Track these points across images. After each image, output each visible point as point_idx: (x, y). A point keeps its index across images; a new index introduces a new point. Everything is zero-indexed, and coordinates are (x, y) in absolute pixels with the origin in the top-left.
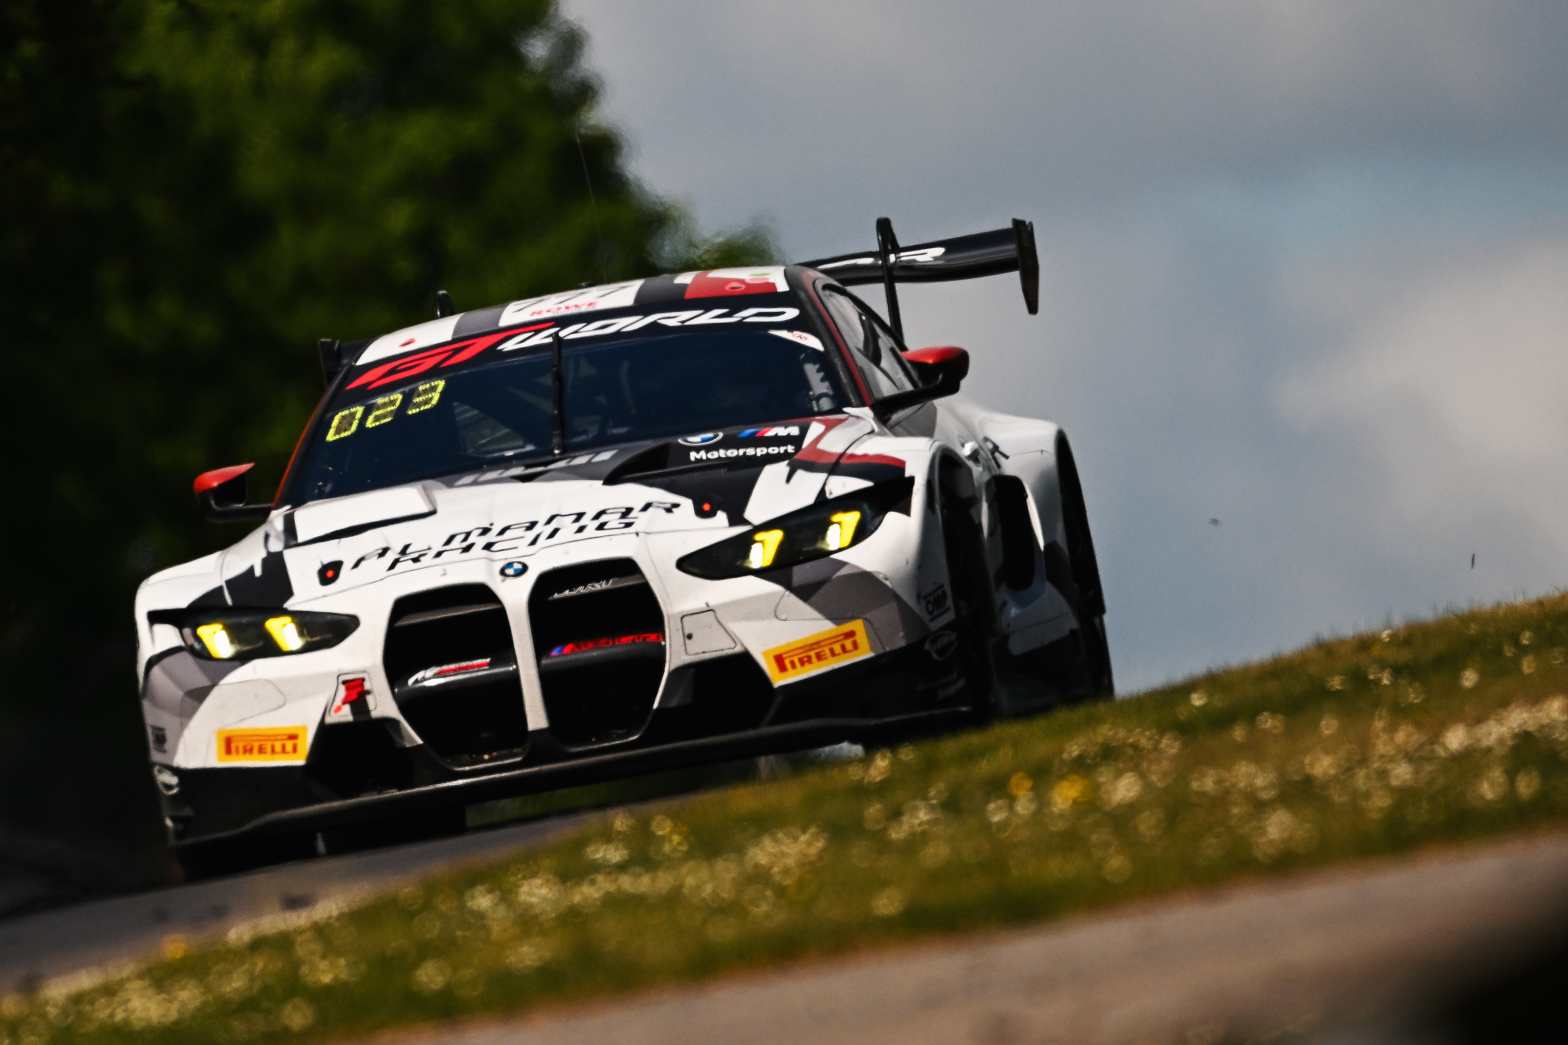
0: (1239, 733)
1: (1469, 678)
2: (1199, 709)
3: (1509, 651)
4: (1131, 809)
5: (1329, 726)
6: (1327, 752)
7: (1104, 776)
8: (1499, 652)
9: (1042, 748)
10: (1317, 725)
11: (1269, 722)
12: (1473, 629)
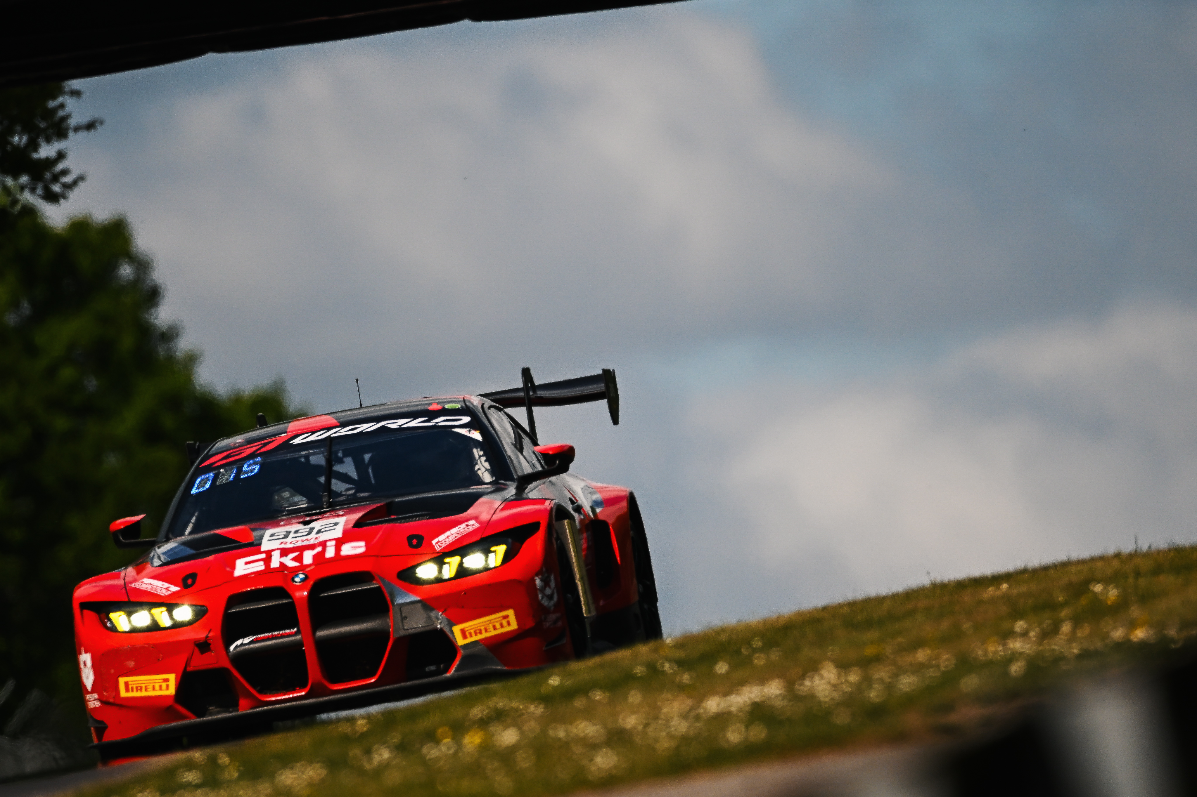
0: (579, 703)
1: (722, 668)
2: (554, 688)
3: (745, 651)
4: (513, 749)
5: (635, 697)
6: (634, 713)
7: (495, 728)
8: (738, 652)
9: (457, 713)
10: (626, 698)
11: (598, 696)
12: (724, 637)
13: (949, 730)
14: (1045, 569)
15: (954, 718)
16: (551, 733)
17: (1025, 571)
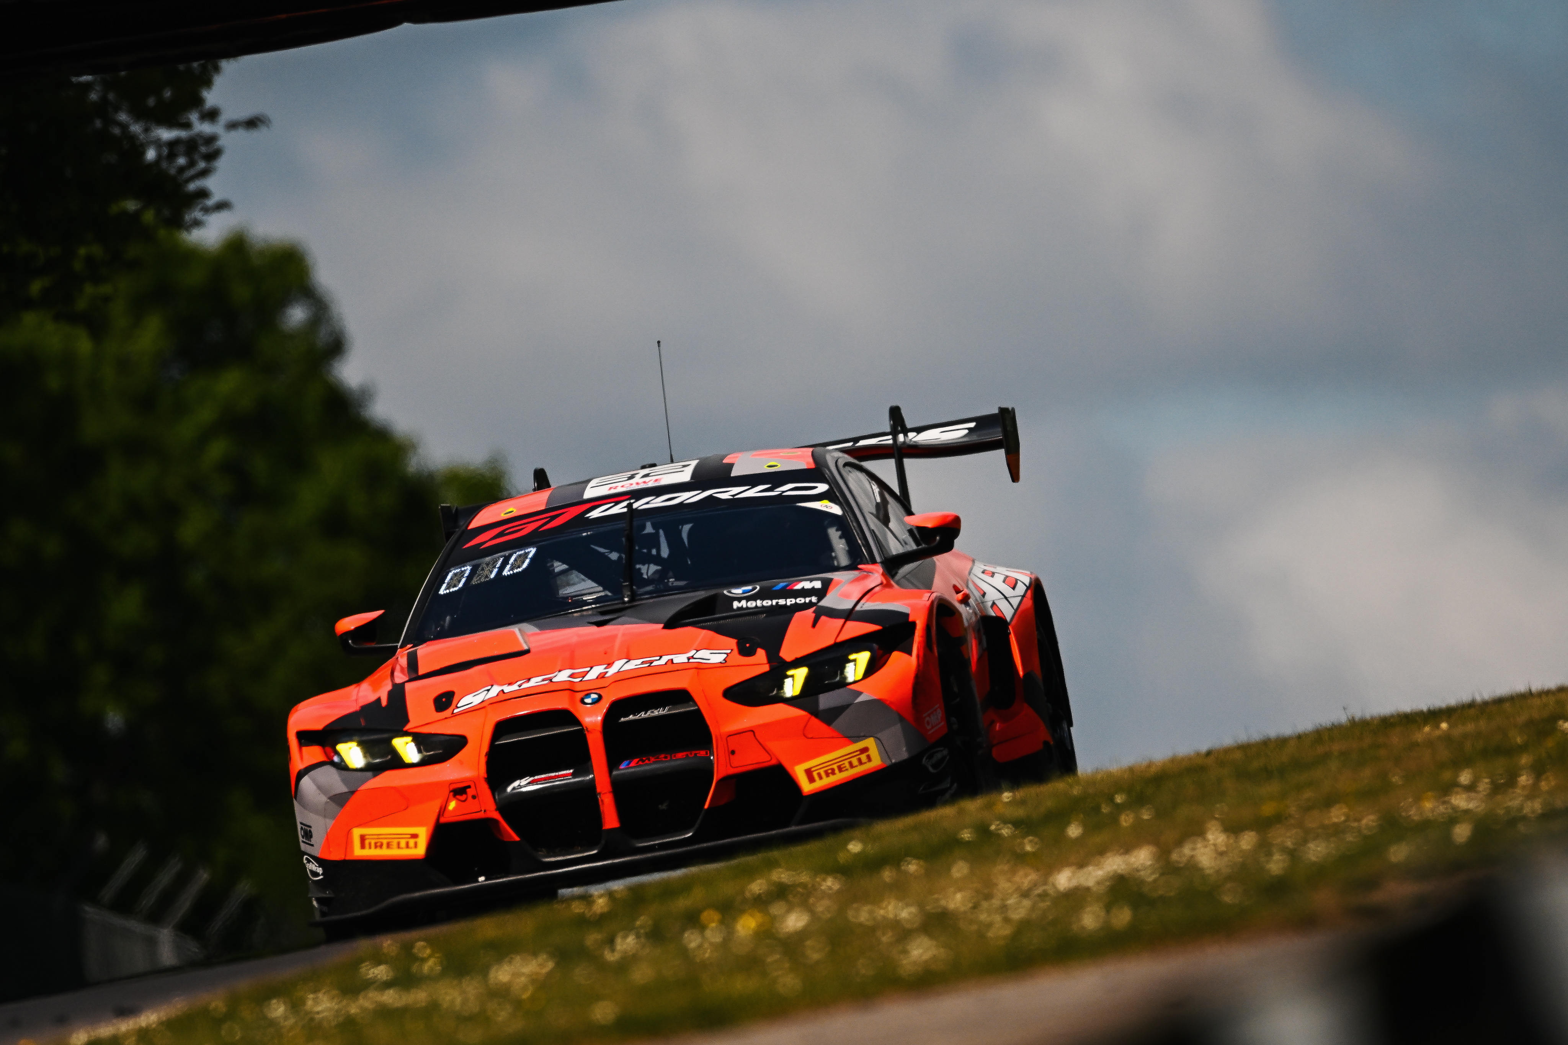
13: (1371, 912)
14: (1499, 701)
15: (1378, 897)
16: (850, 914)
17: (1472, 705)
